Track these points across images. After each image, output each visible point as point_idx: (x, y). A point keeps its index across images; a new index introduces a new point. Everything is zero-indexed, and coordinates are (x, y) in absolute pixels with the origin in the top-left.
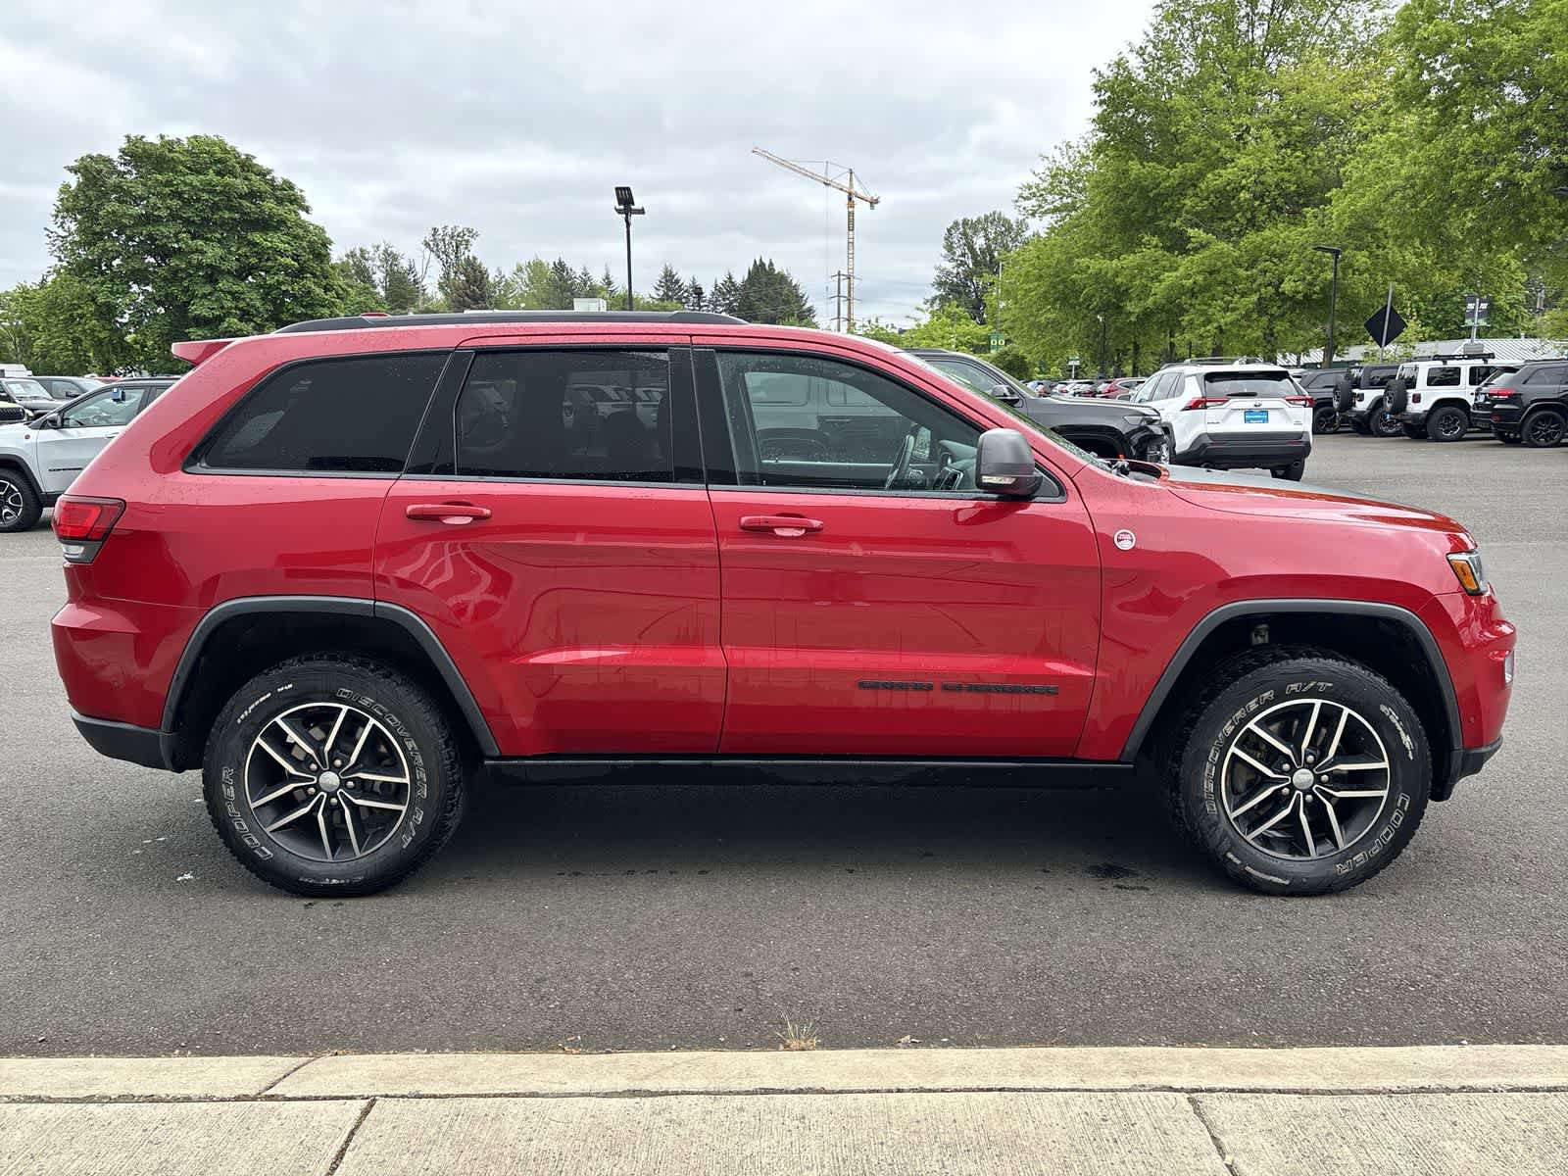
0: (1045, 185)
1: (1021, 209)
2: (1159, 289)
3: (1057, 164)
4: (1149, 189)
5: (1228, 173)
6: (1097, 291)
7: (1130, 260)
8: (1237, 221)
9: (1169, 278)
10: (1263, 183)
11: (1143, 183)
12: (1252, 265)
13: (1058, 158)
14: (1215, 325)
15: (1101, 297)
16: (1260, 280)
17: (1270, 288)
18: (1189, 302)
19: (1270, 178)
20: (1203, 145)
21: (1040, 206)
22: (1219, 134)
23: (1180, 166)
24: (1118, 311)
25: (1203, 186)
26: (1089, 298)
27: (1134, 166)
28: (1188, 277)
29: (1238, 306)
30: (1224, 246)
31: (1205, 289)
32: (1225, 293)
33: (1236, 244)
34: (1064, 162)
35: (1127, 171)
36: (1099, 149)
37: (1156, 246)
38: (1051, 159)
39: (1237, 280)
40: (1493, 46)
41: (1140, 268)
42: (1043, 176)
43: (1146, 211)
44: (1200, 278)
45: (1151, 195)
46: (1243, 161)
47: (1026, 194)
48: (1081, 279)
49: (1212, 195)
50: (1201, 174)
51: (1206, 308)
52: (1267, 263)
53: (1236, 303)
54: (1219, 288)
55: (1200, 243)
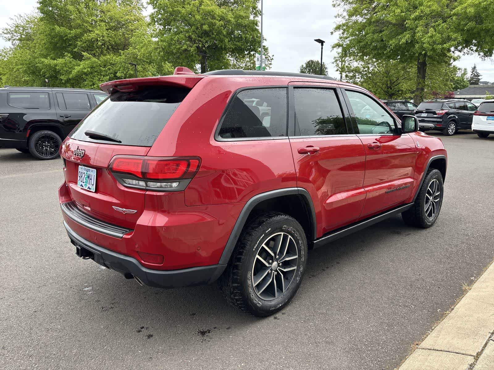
0: (13, 29)
1: (4, 37)
2: (74, 72)
3: (17, 22)
4: (63, 36)
5: (92, 35)
6: (47, 71)
7: (60, 61)
8: (96, 51)
9: (77, 69)
10: (104, 40)
11: (61, 34)
12: (105, 66)
13: (17, 20)
14: (97, 85)
15: (49, 73)
16: (109, 72)
17: (112, 74)
18: (86, 77)
19: (106, 39)
20: (81, 24)
21: (12, 37)
22: (85, 21)
23: (74, 30)
24: (56, 78)
25: (84, 38)
26: (44, 73)
27: (57, 28)
28: (85, 68)
29: (103, 79)
30: (94, 59)
31: (91, 73)
32: (98, 75)
33: (98, 59)
34: (19, 22)
35: (54, 29)
36: (41, 19)
37: (70, 57)
38: (15, 20)
39: (101, 71)
40: (179, 10)
41: (65, 64)
42: (12, 26)
43: (62, 44)
44: (89, 69)
45: (65, 39)
46: (97, 32)
47: (5, 32)
48: (40, 66)
49: (87, 42)
50: (82, 34)
51: (92, 79)
52: (110, 66)
53: (102, 78)
54: (96, 73)
55: (87, 58)
